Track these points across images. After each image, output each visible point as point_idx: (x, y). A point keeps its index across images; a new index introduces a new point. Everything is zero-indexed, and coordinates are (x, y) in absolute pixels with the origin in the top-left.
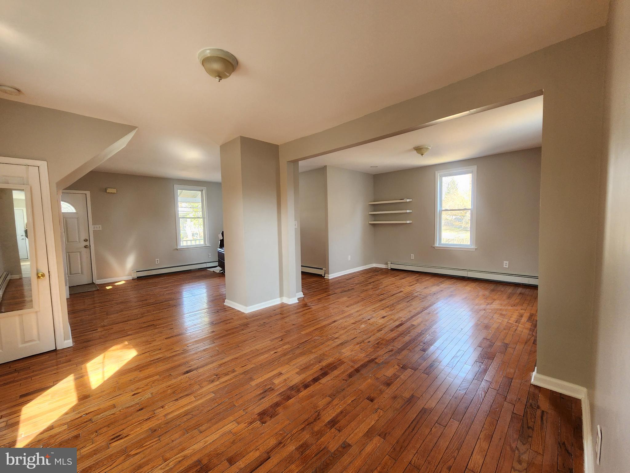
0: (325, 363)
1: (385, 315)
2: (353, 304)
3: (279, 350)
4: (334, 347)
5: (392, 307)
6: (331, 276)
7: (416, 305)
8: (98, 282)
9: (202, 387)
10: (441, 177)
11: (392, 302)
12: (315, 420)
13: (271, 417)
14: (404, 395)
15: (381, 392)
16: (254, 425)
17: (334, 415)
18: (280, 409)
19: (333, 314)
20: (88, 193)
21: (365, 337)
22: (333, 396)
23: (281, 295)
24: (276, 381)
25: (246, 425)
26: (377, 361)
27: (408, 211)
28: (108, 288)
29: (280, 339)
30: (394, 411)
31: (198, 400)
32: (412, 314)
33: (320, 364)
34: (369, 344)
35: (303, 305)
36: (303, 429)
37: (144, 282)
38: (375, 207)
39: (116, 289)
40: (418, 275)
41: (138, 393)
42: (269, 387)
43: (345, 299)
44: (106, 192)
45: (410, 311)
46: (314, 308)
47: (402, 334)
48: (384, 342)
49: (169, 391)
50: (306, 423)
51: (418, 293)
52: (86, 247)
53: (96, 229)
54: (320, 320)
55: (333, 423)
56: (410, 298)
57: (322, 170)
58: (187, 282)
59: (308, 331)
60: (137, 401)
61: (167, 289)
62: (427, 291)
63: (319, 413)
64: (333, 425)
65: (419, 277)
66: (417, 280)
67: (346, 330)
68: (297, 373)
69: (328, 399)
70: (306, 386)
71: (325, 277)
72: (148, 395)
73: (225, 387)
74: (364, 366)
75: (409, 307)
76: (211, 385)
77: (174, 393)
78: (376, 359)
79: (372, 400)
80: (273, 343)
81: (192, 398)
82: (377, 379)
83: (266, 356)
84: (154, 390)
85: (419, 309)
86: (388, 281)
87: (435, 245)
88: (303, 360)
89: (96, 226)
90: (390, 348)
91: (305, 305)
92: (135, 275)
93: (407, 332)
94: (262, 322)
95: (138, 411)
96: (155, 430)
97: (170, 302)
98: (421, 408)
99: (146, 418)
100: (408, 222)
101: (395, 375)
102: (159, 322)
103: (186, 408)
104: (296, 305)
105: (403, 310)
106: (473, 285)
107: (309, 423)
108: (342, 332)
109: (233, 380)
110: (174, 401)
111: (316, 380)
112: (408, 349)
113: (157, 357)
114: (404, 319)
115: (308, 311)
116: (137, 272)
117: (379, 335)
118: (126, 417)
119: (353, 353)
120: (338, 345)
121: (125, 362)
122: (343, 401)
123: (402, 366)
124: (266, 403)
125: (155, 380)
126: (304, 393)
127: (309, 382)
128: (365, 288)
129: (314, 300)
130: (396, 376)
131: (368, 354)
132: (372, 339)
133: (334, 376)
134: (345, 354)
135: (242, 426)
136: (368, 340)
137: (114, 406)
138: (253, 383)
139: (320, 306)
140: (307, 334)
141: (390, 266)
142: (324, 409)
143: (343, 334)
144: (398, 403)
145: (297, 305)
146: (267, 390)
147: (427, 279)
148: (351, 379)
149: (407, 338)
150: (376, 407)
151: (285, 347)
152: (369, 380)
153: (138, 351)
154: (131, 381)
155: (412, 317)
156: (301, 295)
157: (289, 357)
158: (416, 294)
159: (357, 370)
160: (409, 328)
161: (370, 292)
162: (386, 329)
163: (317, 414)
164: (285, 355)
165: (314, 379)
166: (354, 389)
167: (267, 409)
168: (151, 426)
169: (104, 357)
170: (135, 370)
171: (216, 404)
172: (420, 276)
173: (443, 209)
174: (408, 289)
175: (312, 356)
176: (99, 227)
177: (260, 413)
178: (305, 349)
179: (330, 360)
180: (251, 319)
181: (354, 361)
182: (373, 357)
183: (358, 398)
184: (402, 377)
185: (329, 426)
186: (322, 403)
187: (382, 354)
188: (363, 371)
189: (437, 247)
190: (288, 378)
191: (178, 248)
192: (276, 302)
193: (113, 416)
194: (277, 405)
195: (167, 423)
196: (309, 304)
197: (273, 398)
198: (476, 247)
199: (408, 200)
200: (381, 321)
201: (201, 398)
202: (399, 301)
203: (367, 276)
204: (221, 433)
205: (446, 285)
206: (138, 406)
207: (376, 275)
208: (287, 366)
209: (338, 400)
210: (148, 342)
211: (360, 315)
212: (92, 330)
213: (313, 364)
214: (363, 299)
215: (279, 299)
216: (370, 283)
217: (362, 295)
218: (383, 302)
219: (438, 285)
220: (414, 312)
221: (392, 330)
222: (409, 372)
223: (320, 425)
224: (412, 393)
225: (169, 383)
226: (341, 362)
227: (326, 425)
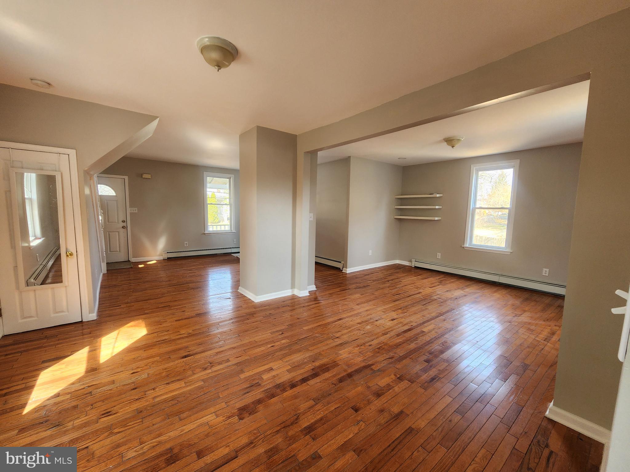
0: (318, 364)
1: (395, 317)
2: (365, 303)
3: (277, 344)
4: (332, 347)
5: (404, 309)
6: (349, 270)
7: (432, 310)
8: (133, 260)
9: (194, 374)
10: (478, 171)
11: (406, 304)
12: (292, 424)
13: (250, 414)
14: (392, 410)
15: (369, 402)
16: (231, 420)
17: (313, 421)
18: (260, 407)
19: (340, 311)
20: (126, 178)
21: (367, 339)
22: (317, 400)
23: (293, 286)
24: (265, 377)
25: (224, 418)
26: (373, 367)
27: (437, 207)
28: (140, 266)
29: (281, 333)
30: (377, 426)
31: (187, 386)
32: (425, 319)
33: (314, 364)
34: (371, 347)
35: (314, 298)
36: (278, 432)
37: (172, 263)
38: (402, 201)
39: (148, 268)
40: (442, 276)
41: (137, 372)
42: (257, 382)
43: (357, 296)
44: (142, 177)
45: (424, 316)
46: (323, 302)
47: (409, 341)
48: (386, 347)
49: (164, 374)
50: (283, 425)
51: (438, 296)
52: (123, 227)
53: (132, 212)
54: (326, 317)
55: (309, 429)
56: (427, 300)
57: (346, 161)
58: (210, 266)
59: (310, 327)
60: (133, 380)
61: (190, 272)
62: (449, 295)
63: (298, 416)
64: (309, 432)
65: (445, 279)
66: (441, 282)
67: (350, 330)
68: (288, 371)
69: (312, 402)
70: (293, 386)
71: (342, 270)
72: (144, 376)
73: (216, 376)
74: (358, 371)
75: (423, 310)
76: (203, 373)
77: (167, 376)
78: (373, 365)
79: (356, 411)
80: (273, 335)
81: (182, 384)
82: (369, 387)
83: (263, 348)
84: (151, 371)
85: (434, 314)
86: (408, 280)
87: (465, 246)
88: (297, 357)
89: (132, 209)
90: (391, 354)
91: (316, 299)
92: (166, 256)
93: (415, 338)
94: (268, 313)
95: (132, 389)
96: (141, 412)
97: (190, 285)
98: (408, 427)
99: (137, 397)
100: (436, 219)
101: (388, 385)
102: (176, 303)
103: (174, 393)
104: (305, 298)
105: (415, 313)
106: (504, 292)
107: (286, 426)
108: (346, 331)
109: (224, 371)
110: (166, 385)
111: (304, 380)
112: (410, 358)
113: (164, 338)
114: (414, 324)
115: (317, 305)
116: (167, 253)
117: (382, 339)
118: (121, 394)
119: (350, 355)
120: (337, 346)
121: (135, 340)
122: (327, 407)
123: (398, 376)
124: (249, 399)
125: (155, 361)
126: (289, 393)
127: (297, 382)
128: (382, 286)
129: (326, 295)
130: (389, 387)
131: (365, 358)
132: (375, 342)
133: (324, 378)
134: (341, 356)
135: (221, 419)
136: (370, 343)
137: (113, 382)
138: (242, 376)
139: (331, 301)
140: (309, 330)
141: (414, 264)
142: (304, 413)
143: (345, 334)
144: (384, 418)
145: (308, 297)
146: (254, 385)
147: (452, 281)
148: (340, 384)
149: (413, 346)
150: (359, 418)
151: (283, 341)
152: (360, 388)
153: (148, 330)
154: (134, 359)
155: (424, 323)
156: (313, 288)
157: (284, 352)
158: (435, 297)
159: (350, 375)
160: (418, 334)
161: (386, 291)
162: (392, 334)
163: (295, 417)
164: (281, 349)
165: (303, 379)
166: (341, 396)
167: (249, 405)
168: (138, 407)
169: (118, 334)
170: (141, 349)
171: (202, 393)
172: (444, 277)
173: (478, 206)
174: (428, 291)
175: (308, 355)
176: (135, 210)
177: (241, 407)
178: (302, 346)
179: (324, 361)
180: (258, 309)
181: (349, 366)
182: (370, 363)
183: (342, 406)
184: (396, 389)
185: (304, 432)
186: (304, 406)
187: (381, 361)
188: (356, 378)
189: (467, 247)
190: (277, 375)
191: (206, 232)
192: (287, 293)
193: (110, 392)
194: (259, 401)
195: (153, 406)
196: (319, 298)
197: (257, 394)
198: (511, 250)
199: (438, 195)
200: (389, 324)
201: (190, 385)
202: (414, 303)
203: (387, 273)
204: (198, 424)
205: (472, 290)
206: (133, 385)
207: (397, 273)
208: (281, 361)
209: (322, 405)
210: (159, 323)
211: (368, 315)
212: (116, 305)
213: (304, 363)
214: (376, 298)
215: (290, 290)
216: (388, 281)
217: (377, 293)
218: (397, 303)
219: (462, 289)
220: (429, 316)
221: (398, 335)
222: (405, 384)
223: (296, 430)
224: (401, 408)
225: (166, 366)
226: (335, 364)
227: (301, 431)
